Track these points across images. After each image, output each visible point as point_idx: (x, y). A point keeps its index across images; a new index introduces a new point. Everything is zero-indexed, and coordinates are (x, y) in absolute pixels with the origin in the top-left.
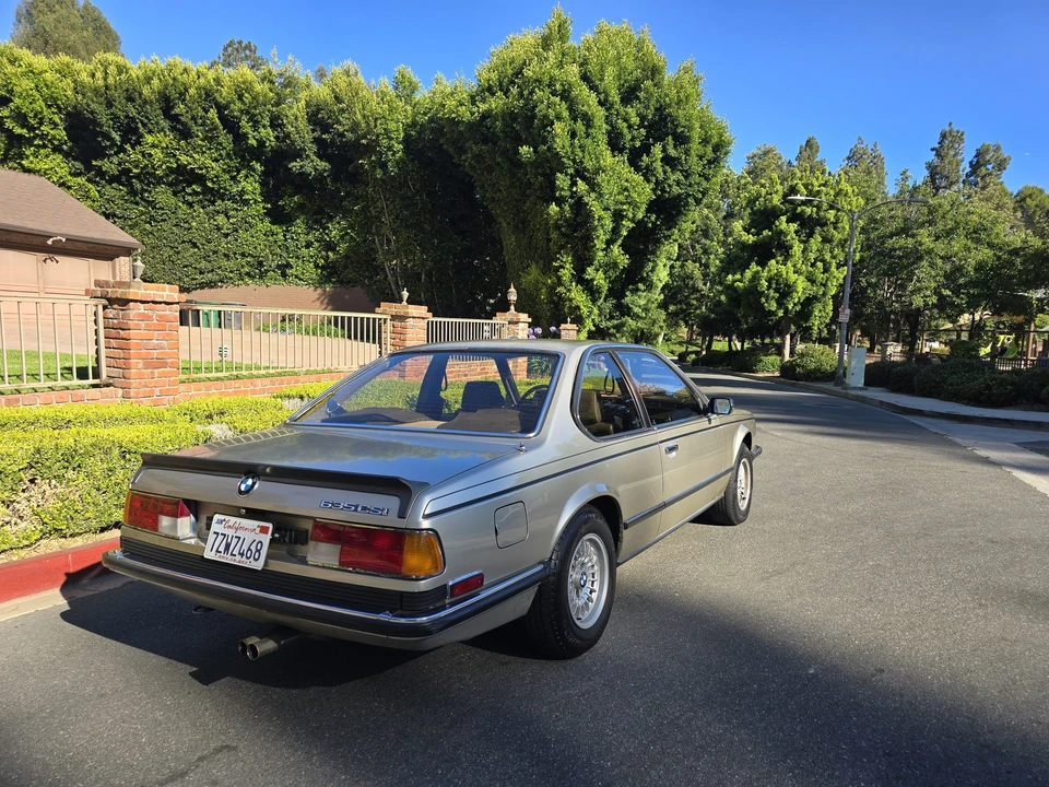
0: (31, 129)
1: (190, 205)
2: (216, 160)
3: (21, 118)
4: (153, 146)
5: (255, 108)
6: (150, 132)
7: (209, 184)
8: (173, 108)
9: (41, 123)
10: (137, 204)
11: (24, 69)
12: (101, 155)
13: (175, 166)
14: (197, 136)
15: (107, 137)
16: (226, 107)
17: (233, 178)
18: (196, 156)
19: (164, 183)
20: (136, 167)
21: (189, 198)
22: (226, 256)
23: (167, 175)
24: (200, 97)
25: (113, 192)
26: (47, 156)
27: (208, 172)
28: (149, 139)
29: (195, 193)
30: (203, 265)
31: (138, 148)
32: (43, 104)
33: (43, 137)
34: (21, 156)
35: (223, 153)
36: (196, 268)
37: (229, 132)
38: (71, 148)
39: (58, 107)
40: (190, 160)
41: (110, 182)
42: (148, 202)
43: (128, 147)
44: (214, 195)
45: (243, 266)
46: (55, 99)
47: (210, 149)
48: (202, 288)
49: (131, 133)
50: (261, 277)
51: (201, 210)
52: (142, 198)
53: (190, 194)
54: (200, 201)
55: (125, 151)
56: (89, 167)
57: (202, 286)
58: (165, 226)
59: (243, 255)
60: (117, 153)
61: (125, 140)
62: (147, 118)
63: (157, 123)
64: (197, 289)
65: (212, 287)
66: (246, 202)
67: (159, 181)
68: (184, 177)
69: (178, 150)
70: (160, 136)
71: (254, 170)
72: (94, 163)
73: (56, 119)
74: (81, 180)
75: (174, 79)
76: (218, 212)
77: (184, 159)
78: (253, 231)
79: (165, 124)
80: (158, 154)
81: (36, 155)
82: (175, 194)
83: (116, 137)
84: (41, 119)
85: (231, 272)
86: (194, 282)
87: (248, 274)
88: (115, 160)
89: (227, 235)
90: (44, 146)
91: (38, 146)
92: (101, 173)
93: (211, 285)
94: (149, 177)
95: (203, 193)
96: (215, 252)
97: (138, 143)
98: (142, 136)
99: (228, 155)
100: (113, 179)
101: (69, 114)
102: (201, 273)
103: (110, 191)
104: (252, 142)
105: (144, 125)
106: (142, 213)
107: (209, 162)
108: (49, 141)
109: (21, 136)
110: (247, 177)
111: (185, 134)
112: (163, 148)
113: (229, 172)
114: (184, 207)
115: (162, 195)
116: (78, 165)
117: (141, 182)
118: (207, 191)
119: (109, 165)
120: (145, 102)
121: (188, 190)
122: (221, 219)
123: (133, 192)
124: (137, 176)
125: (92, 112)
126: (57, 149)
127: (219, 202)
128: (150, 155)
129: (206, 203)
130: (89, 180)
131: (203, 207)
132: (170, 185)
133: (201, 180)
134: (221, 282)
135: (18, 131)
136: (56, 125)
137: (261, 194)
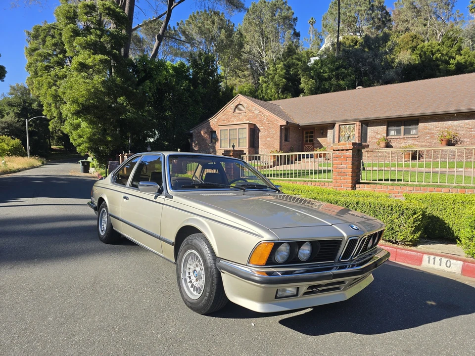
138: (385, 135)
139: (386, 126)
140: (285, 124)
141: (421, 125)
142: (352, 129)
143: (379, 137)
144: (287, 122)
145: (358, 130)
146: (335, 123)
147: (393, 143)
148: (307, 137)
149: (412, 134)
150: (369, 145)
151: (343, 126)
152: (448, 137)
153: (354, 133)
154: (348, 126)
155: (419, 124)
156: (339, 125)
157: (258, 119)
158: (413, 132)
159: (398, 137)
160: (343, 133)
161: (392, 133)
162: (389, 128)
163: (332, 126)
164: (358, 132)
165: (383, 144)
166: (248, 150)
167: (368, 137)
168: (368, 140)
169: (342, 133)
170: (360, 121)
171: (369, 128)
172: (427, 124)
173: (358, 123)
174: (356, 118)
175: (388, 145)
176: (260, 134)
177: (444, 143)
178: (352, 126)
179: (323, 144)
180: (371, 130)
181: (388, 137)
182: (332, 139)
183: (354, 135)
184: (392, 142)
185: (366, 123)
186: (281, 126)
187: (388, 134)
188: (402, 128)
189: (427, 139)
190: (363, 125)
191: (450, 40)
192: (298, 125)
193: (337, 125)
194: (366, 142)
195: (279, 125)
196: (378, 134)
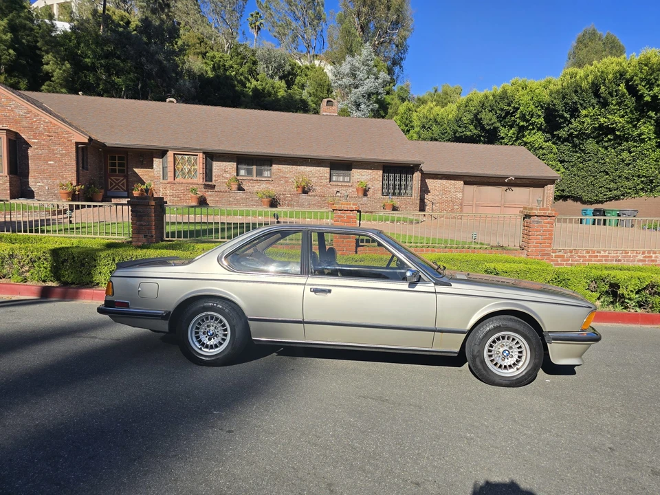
0: (527, 121)
1: (606, 148)
2: (623, 116)
3: (523, 117)
4: (586, 116)
5: (651, 75)
6: (585, 108)
7: (618, 133)
8: (599, 90)
9: (532, 117)
10: (576, 152)
11: (528, 90)
12: (559, 127)
13: (597, 126)
14: (612, 104)
15: (562, 117)
16: (631, 79)
17: (635, 126)
18: (610, 117)
19: (591, 137)
20: (576, 131)
21: (606, 144)
22: (627, 178)
23: (593, 132)
24: (616, 78)
25: (565, 148)
26: (535, 134)
27: (617, 125)
28: (584, 112)
29: (610, 140)
30: (612, 185)
31: (579, 119)
32: (533, 107)
33: (533, 124)
34: (524, 136)
35: (628, 111)
36: (607, 188)
37: (633, 96)
38: (546, 127)
39: (542, 107)
40: (606, 120)
41: (562, 143)
42: (583, 151)
43: (573, 120)
44: (621, 140)
45: (638, 184)
46: (540, 102)
47: (619, 110)
48: (611, 200)
49: (574, 112)
50: (651, 191)
51: (613, 151)
52: (580, 149)
53: (606, 142)
54: (613, 145)
55: (571, 123)
56: (553, 136)
57: (610, 199)
58: (590, 163)
59: (639, 176)
60: (567, 125)
61: (571, 116)
62: (583, 100)
63: (589, 102)
64: (607, 201)
65: (617, 200)
66: (643, 141)
67: (589, 136)
68: (603, 132)
69: (600, 115)
70: (590, 109)
71: (651, 118)
72: (555, 133)
73: (540, 113)
74: (549, 144)
75: (602, 72)
76: (623, 150)
77: (602, 120)
78: (646, 159)
79: (594, 101)
80: (588, 120)
81: (529, 134)
82: (597, 143)
83: (567, 115)
84: (533, 114)
85: (630, 189)
86: (605, 197)
87: (642, 189)
88: (566, 129)
89: (628, 165)
90: (534, 129)
91: (531, 130)
92: (559, 138)
93: (616, 198)
94: (583, 136)
95: (614, 139)
96: (620, 177)
97: (578, 116)
98: (580, 112)
99: (631, 111)
100: (566, 140)
101: (546, 109)
102: (610, 191)
103: (563, 147)
104: (648, 99)
105: (581, 105)
106: (579, 158)
107: (617, 119)
108: (536, 125)
109: (523, 126)
110: (645, 123)
111: (604, 104)
112: (591, 116)
113: (631, 122)
114: (602, 150)
115: (590, 145)
116: (548, 135)
117: (579, 139)
118: (617, 137)
119: (563, 133)
120: (583, 91)
121: (606, 139)
122: (625, 155)
123: (575, 146)
124: (577, 136)
125: (554, 105)
126: (539, 129)
127: (625, 143)
128: (584, 122)
129: (616, 145)
130: (554, 143)
131: (614, 149)
132: (594, 138)
133: (612, 131)
134: (623, 195)
135: (522, 124)
136: (539, 116)
137: (655, 133)
138: (235, 174)
139: (235, 164)
140: (87, 141)
141: (275, 167)
142: (193, 161)
143: (228, 176)
144: (90, 139)
145: (201, 164)
146: (168, 151)
147: (245, 186)
148: (114, 164)
149: (265, 177)
150: (215, 186)
151: (180, 156)
152: (303, 184)
153: (196, 167)
154: (186, 157)
155: (273, 166)
156: (174, 154)
157: (25, 123)
158: (266, 174)
159: (250, 178)
160: (180, 166)
161: (242, 172)
162: (239, 166)
163: (162, 153)
164: (201, 166)
165: (235, 187)
166: (8, 178)
167: (214, 174)
168: (214, 178)
169: (178, 166)
170: (204, 153)
171: (214, 163)
172: (281, 167)
173: (201, 155)
174: (198, 147)
175: (240, 189)
176: (30, 152)
177: (300, 190)
178: (192, 157)
179: (144, 178)
180: (217, 166)
181: (239, 178)
182: (161, 173)
183: (195, 170)
184: (244, 184)
185: (211, 156)
186: (77, 144)
187: (238, 175)
188: (254, 167)
189: (282, 184)
190: (208, 158)
191: (240, 56)
192: (103, 145)
193: (170, 154)
194: (211, 181)
195: (74, 141)
196: (226, 172)
